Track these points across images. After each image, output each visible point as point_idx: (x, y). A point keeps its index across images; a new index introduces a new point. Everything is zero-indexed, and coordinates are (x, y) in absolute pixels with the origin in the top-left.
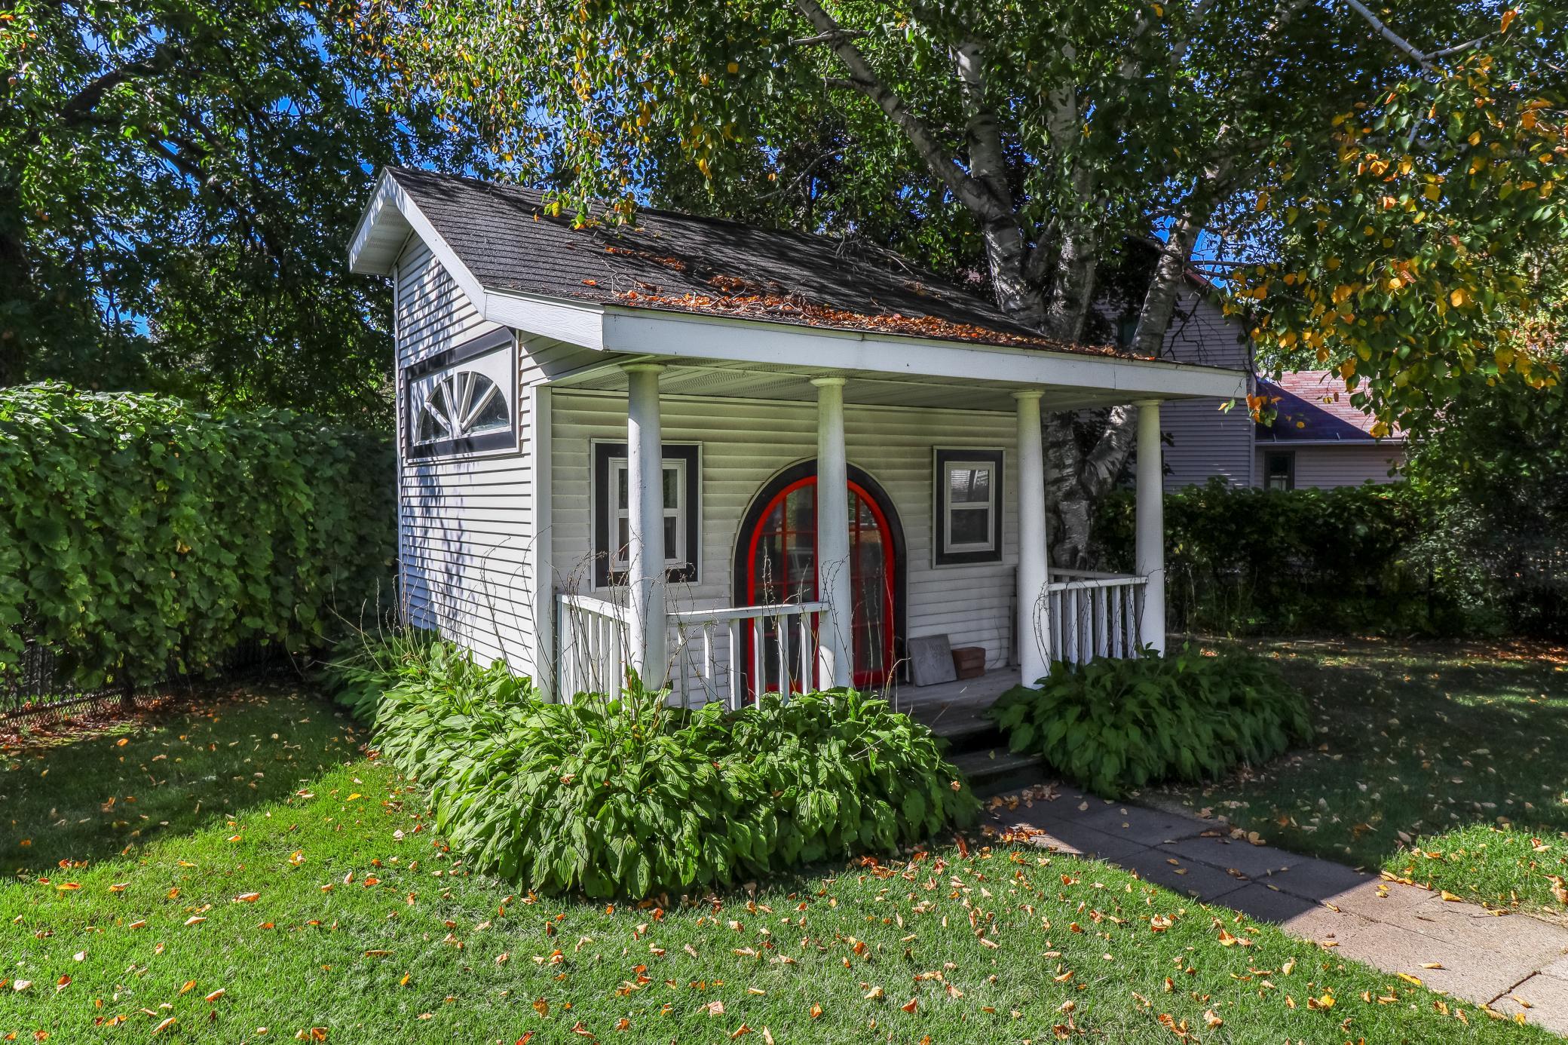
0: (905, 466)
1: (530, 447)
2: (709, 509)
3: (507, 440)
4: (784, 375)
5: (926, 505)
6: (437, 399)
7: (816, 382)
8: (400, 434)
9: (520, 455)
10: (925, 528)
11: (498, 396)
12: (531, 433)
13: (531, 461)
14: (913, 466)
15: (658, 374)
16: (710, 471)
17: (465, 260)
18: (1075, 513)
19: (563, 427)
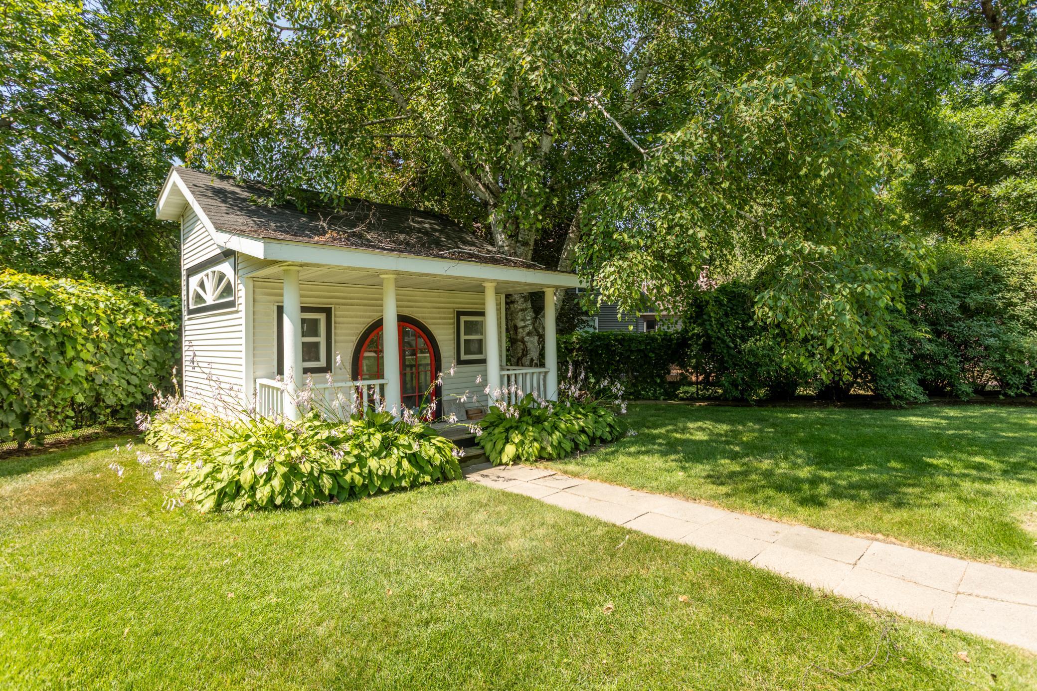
0: (440, 318)
1: (242, 308)
2: (337, 338)
3: (231, 304)
4: (364, 273)
5: (452, 337)
6: (202, 285)
7: (382, 276)
8: (184, 303)
9: (237, 312)
10: (452, 348)
11: (229, 283)
12: (242, 301)
13: (242, 314)
14: (445, 318)
15: (298, 271)
16: (338, 320)
17: (208, 215)
18: (532, 342)
19: (258, 297)
